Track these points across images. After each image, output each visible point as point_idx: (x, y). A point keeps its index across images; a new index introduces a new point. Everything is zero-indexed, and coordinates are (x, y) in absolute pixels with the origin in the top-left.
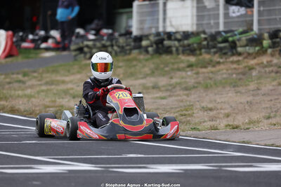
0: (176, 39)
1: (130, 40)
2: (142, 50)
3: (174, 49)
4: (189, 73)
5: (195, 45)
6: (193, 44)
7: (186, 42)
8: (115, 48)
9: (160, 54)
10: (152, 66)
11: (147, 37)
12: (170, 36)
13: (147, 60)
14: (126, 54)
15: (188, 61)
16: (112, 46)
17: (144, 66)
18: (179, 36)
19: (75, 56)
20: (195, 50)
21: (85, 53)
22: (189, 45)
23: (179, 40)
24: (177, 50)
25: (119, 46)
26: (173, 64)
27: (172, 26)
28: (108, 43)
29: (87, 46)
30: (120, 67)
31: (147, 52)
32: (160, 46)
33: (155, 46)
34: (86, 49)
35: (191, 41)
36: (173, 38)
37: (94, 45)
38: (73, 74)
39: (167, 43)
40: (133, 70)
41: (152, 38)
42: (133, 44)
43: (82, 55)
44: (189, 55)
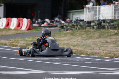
0: (107, 23)
1: (85, 23)
2: (91, 27)
3: (106, 27)
4: (117, 37)
5: (116, 25)
6: (115, 25)
7: (112, 24)
8: (78, 26)
9: (100, 29)
10: (98, 34)
11: (93, 21)
12: (104, 21)
13: (94, 31)
14: (84, 29)
15: (114, 32)
16: (77, 25)
17: (94, 34)
18: (108, 21)
19: (60, 29)
20: (116, 27)
21: (64, 28)
22: (113, 25)
23: (109, 23)
24: (108, 27)
25: (80, 26)
26: (108, 33)
27: (103, 17)
28: (75, 24)
29: (65, 25)
30: (83, 34)
31: (94, 28)
32: (100, 25)
33: (97, 25)
34: (64, 27)
35: (114, 23)
36: (106, 22)
37: (69, 25)
38: (63, 37)
39: (103, 24)
40: (89, 35)
41: (96, 22)
42: (87, 24)
43: (63, 29)
44: (113, 29)
